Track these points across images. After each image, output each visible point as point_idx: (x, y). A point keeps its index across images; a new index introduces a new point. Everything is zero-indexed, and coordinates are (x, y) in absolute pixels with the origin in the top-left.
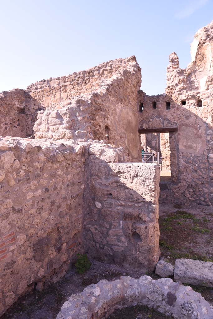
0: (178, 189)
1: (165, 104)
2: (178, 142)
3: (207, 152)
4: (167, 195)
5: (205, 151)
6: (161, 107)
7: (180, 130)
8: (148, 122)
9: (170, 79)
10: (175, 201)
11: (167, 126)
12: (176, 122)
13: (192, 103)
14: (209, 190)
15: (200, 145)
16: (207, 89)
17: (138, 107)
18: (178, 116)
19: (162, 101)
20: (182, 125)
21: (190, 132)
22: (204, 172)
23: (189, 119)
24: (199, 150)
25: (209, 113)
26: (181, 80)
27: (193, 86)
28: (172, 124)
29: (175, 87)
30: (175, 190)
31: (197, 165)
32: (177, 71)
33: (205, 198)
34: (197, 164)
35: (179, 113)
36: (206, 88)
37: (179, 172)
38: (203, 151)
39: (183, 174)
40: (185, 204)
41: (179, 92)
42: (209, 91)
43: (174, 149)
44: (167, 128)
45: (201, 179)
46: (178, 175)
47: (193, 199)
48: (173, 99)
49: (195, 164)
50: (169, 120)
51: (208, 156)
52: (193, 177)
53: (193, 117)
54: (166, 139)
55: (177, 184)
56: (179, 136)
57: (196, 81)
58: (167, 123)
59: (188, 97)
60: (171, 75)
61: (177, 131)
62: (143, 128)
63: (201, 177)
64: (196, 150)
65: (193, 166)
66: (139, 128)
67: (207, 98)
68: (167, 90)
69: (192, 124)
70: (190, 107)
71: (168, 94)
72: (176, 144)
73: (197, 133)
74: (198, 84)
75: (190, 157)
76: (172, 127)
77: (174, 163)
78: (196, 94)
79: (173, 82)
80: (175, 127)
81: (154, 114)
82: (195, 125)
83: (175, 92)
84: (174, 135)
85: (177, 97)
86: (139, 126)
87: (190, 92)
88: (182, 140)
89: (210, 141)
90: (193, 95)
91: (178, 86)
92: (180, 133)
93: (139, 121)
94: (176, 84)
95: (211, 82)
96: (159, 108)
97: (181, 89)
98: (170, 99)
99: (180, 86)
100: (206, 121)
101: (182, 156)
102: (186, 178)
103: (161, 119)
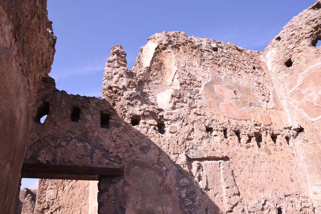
1: (99, 116)
2: (125, 203)
6: (91, 120)
7: (128, 174)
8: (56, 147)
9: (112, 78)
11: (100, 163)
12: (120, 155)
13: (151, 125)
15: (170, 210)
16: (174, 108)
17: (36, 108)
18: (125, 145)
19: (94, 108)
20: (134, 163)
21: (149, 178)
23: (146, 153)
25: (179, 146)
27: (147, 100)
28: (112, 159)
29: (122, 91)
32: (124, 69)
35: (129, 138)
36: (171, 105)
41: (128, 101)
42: (176, 111)
44: (98, 166)
48: (118, 110)
50: (107, 149)
53: (153, 151)
56: (126, 189)
57: (150, 94)
58: (101, 156)
59: (145, 114)
60: (114, 72)
61: (123, 175)
62: (38, 161)
66: (25, 159)
67: (174, 121)
68: (107, 92)
69: (153, 164)
70: (147, 131)
71: (107, 99)
72: (118, 207)
73: (163, 182)
74: (154, 99)
76: (110, 167)
78: (158, 111)
79: (117, 83)
80: (117, 168)
81: (72, 132)
82: (159, 167)
83: (121, 100)
84: (114, 184)
85: (125, 107)
86: (26, 155)
87: (147, 106)
88: (134, 196)
89: (186, 201)
90: (152, 111)
91: (126, 90)
92: (129, 181)
93: (30, 141)
94: (124, 86)
95: (179, 98)
96: (86, 121)
97: (133, 96)
98: (111, 108)
99: (130, 92)
100: (176, 160)
103: (87, 144)
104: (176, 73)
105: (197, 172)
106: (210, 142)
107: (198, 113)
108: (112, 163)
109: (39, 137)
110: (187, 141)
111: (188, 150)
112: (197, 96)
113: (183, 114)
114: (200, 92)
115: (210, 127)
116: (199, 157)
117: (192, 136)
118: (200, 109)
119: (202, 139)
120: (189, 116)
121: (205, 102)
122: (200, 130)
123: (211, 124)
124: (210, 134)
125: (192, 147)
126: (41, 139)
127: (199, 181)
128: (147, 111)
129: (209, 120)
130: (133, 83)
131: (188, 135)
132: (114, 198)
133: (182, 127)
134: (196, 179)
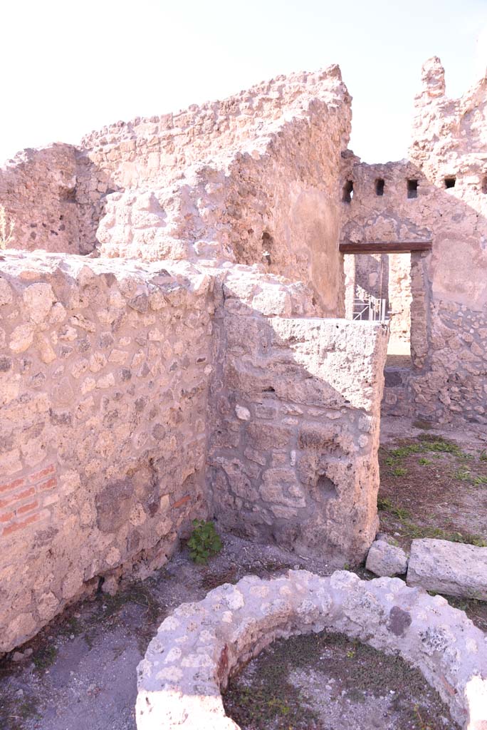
0: (426, 386)
1: (405, 184)
2: (432, 277)
4: (400, 397)
6: (396, 192)
7: (437, 247)
8: (364, 227)
9: (421, 124)
10: (417, 413)
11: (407, 238)
12: (428, 228)
13: (469, 184)
17: (341, 190)
18: (434, 215)
19: (397, 177)
20: (444, 235)
21: (461, 252)
23: (459, 222)
24: (480, 295)
26: (446, 127)
28: (419, 233)
29: (432, 143)
30: (417, 387)
31: (472, 331)
32: (438, 104)
34: (472, 328)
35: (438, 207)
37: (430, 345)
39: (439, 352)
40: (441, 420)
41: (441, 157)
43: (420, 292)
44: (405, 241)
45: (479, 363)
46: (427, 353)
47: (459, 409)
48: (425, 173)
49: (468, 328)
50: (414, 223)
52: (462, 359)
53: (469, 218)
54: (402, 269)
55: (423, 373)
56: (434, 263)
57: (483, 129)
58: (407, 230)
59: (462, 170)
60: (423, 114)
61: (431, 249)
62: (351, 241)
63: (479, 360)
64: (471, 296)
65: (462, 333)
66: (341, 241)
68: (413, 151)
69: (467, 235)
70: (463, 194)
71: (413, 161)
72: (426, 281)
73: (477, 255)
75: (457, 312)
76: (418, 241)
77: (419, 323)
79: (426, 133)
80: (425, 242)
81: (377, 209)
82: (475, 238)
83: (431, 157)
84: (423, 259)
85: (435, 167)
86: (341, 237)
87: (467, 158)
88: (441, 271)
90: (473, 164)
91: (438, 141)
92: (437, 255)
93: (341, 223)
94: (434, 136)
96: (391, 194)
97: (446, 149)
98: (418, 172)
99: (442, 142)
101: (438, 308)
102: (446, 359)
103: (393, 219)
108: (419, 237)
109: (348, 219)
126: (351, 221)
128: (465, 165)
130: (448, 126)
132: (423, 272)
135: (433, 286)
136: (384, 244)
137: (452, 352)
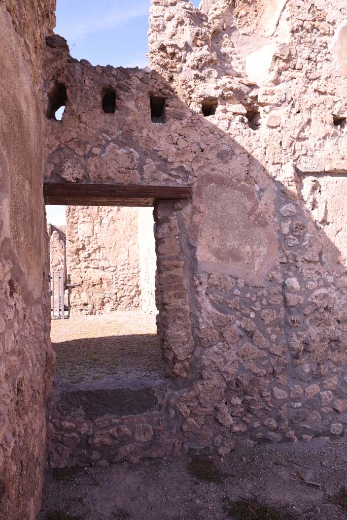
0: (196, 404)
2: (196, 239)
3: (282, 272)
4: (158, 428)
5: (275, 268)
6: (135, 110)
7: (199, 195)
8: (86, 157)
9: (164, 27)
10: (186, 447)
11: (155, 179)
12: (185, 166)
13: (235, 114)
14: (289, 391)
15: (263, 250)
16: (276, 82)
18: (193, 150)
19: (137, 88)
20: (209, 179)
21: (233, 203)
22: (274, 337)
23: (227, 162)
24: (261, 265)
25: (283, 151)
27: (228, 69)
28: (173, 173)
29: (184, 52)
30: (184, 409)
31: (252, 315)
32: (184, 8)
33: (279, 419)
34: (253, 310)
35: (198, 139)
36: (273, 75)
37: (196, 342)
38: (272, 270)
39: (211, 350)
41: (196, 72)
42: (281, 87)
43: (175, 262)
44: (152, 184)
45: (266, 358)
46: (192, 353)
47: (244, 429)
48: (178, 90)
49: (248, 312)
50: (164, 157)
51: (284, 286)
52: (243, 356)
53: (239, 158)
55: (189, 384)
56: (197, 218)
57: (234, 57)
58: (155, 168)
60: (167, 15)
61: (191, 198)
62: (64, 179)
63: (266, 355)
64: (250, 265)
65: (241, 319)
66: (45, 178)
67: (277, 105)
68: (158, 57)
69: (239, 181)
70: (229, 125)
71: (159, 70)
72: (184, 245)
73: (253, 209)
74: (240, 66)
75: (232, 290)
76: (171, 185)
78: (248, 88)
79: (174, 37)
80: (182, 186)
81: (107, 132)
82: (248, 185)
83: (183, 70)
84: (178, 211)
85: (189, 84)
86: (46, 171)
87: (229, 80)
88: (208, 229)
89: (290, 238)
90: (237, 88)
91: (191, 51)
92: (201, 207)
93: (46, 149)
94: (186, 44)
95: (287, 61)
96: (128, 111)
97: (203, 62)
98: (167, 87)
99: (197, 53)
100: (277, 174)
101: (206, 286)
102: (222, 360)
103: (132, 150)
104: (284, 8)
105: (311, 194)
106: (337, 145)
107: (322, 89)
108: (173, 179)
109: (58, 143)
110: (298, 142)
111: (299, 157)
112: (324, 55)
113: (293, 93)
114: (330, 47)
115: (341, 116)
116: (316, 170)
117: (306, 134)
118: (325, 82)
119: (324, 138)
120: (305, 96)
121: (338, 67)
122: (323, 122)
123: (344, 111)
124: (340, 130)
125: (305, 153)
126: (63, 146)
127: (313, 209)
128: (228, 88)
129: (341, 102)
130: (203, 35)
131: (301, 131)
132: (179, 231)
133: (289, 117)
134: (308, 206)
135: (197, 253)
136: (119, 186)
137: (229, 348)
